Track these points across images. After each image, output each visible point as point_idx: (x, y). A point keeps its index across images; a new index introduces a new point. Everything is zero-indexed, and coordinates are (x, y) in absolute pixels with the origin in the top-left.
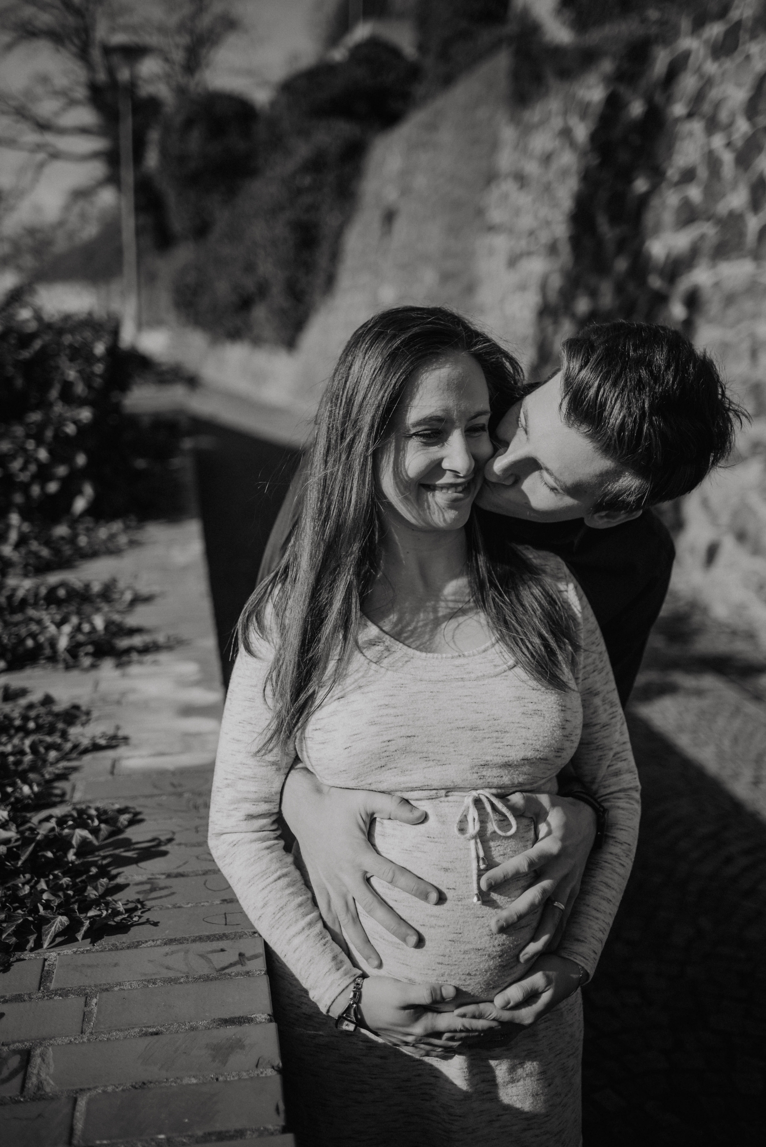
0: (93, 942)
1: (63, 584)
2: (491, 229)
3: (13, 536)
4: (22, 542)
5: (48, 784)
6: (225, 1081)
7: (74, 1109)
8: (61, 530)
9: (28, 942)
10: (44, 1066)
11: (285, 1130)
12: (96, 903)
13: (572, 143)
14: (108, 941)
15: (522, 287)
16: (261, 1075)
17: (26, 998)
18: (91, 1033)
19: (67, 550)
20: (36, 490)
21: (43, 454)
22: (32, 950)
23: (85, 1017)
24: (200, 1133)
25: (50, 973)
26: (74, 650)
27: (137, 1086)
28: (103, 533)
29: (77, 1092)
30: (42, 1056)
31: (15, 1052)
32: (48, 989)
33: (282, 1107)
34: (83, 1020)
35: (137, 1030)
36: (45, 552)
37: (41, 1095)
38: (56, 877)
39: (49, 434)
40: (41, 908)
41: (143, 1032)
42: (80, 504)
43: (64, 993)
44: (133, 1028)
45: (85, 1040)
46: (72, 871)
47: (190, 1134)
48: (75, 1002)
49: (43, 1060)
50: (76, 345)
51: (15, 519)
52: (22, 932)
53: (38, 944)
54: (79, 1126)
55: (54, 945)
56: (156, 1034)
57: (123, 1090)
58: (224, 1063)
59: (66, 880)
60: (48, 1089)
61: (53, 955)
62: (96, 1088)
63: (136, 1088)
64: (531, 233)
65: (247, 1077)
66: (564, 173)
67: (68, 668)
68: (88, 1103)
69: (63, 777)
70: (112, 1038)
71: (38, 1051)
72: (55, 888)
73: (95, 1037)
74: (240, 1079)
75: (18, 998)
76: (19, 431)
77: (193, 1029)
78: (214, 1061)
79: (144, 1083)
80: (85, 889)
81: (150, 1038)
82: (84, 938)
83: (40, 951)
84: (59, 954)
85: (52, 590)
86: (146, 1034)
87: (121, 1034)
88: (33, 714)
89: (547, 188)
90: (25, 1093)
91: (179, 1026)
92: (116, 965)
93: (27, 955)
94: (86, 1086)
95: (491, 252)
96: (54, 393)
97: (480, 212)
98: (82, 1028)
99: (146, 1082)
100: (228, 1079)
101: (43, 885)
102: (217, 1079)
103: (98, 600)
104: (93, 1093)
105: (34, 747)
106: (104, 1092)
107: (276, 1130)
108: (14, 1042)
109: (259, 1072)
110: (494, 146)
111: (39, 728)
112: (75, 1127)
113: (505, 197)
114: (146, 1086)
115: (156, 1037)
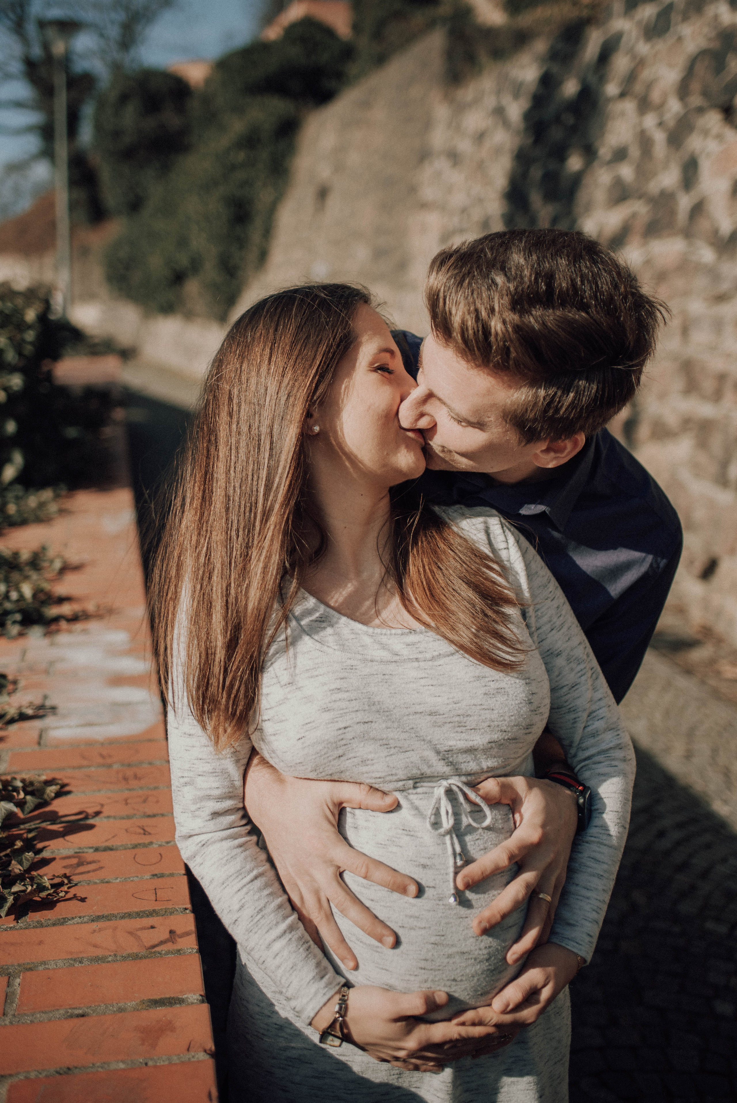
0: (17, 919)
2: (424, 206)
6: (155, 1066)
12: (21, 878)
13: (506, 123)
14: (34, 917)
16: (193, 1060)
18: (14, 1015)
23: (8, 998)
26: (1, 618)
27: (61, 1072)
28: (32, 501)
33: (215, 1093)
34: (6, 1001)
35: (62, 1012)
41: (69, 1014)
42: (9, 472)
44: (58, 1010)
45: (7, 1023)
50: (7, 312)
56: (83, 1016)
57: (47, 1077)
58: (154, 1046)
62: (18, 1074)
63: (60, 1074)
64: (464, 210)
65: (178, 1062)
66: (498, 151)
68: (9, 1091)
70: (35, 1021)
73: (17, 1019)
74: (170, 1063)
77: (121, 1010)
78: (143, 1044)
79: (69, 1069)
80: (9, 864)
81: (76, 1021)
82: (8, 914)
86: (71, 1016)
87: (45, 1017)
89: (480, 166)
91: (107, 1007)
92: (41, 943)
94: (7, 1072)
95: (424, 229)
97: (413, 189)
98: (4, 1009)
99: (70, 1067)
100: (158, 1064)
102: (146, 1064)
103: (27, 568)
104: (15, 1079)
106: (27, 1078)
109: (191, 1056)
110: (428, 125)
113: (438, 174)
114: (70, 1072)
115: (82, 1019)
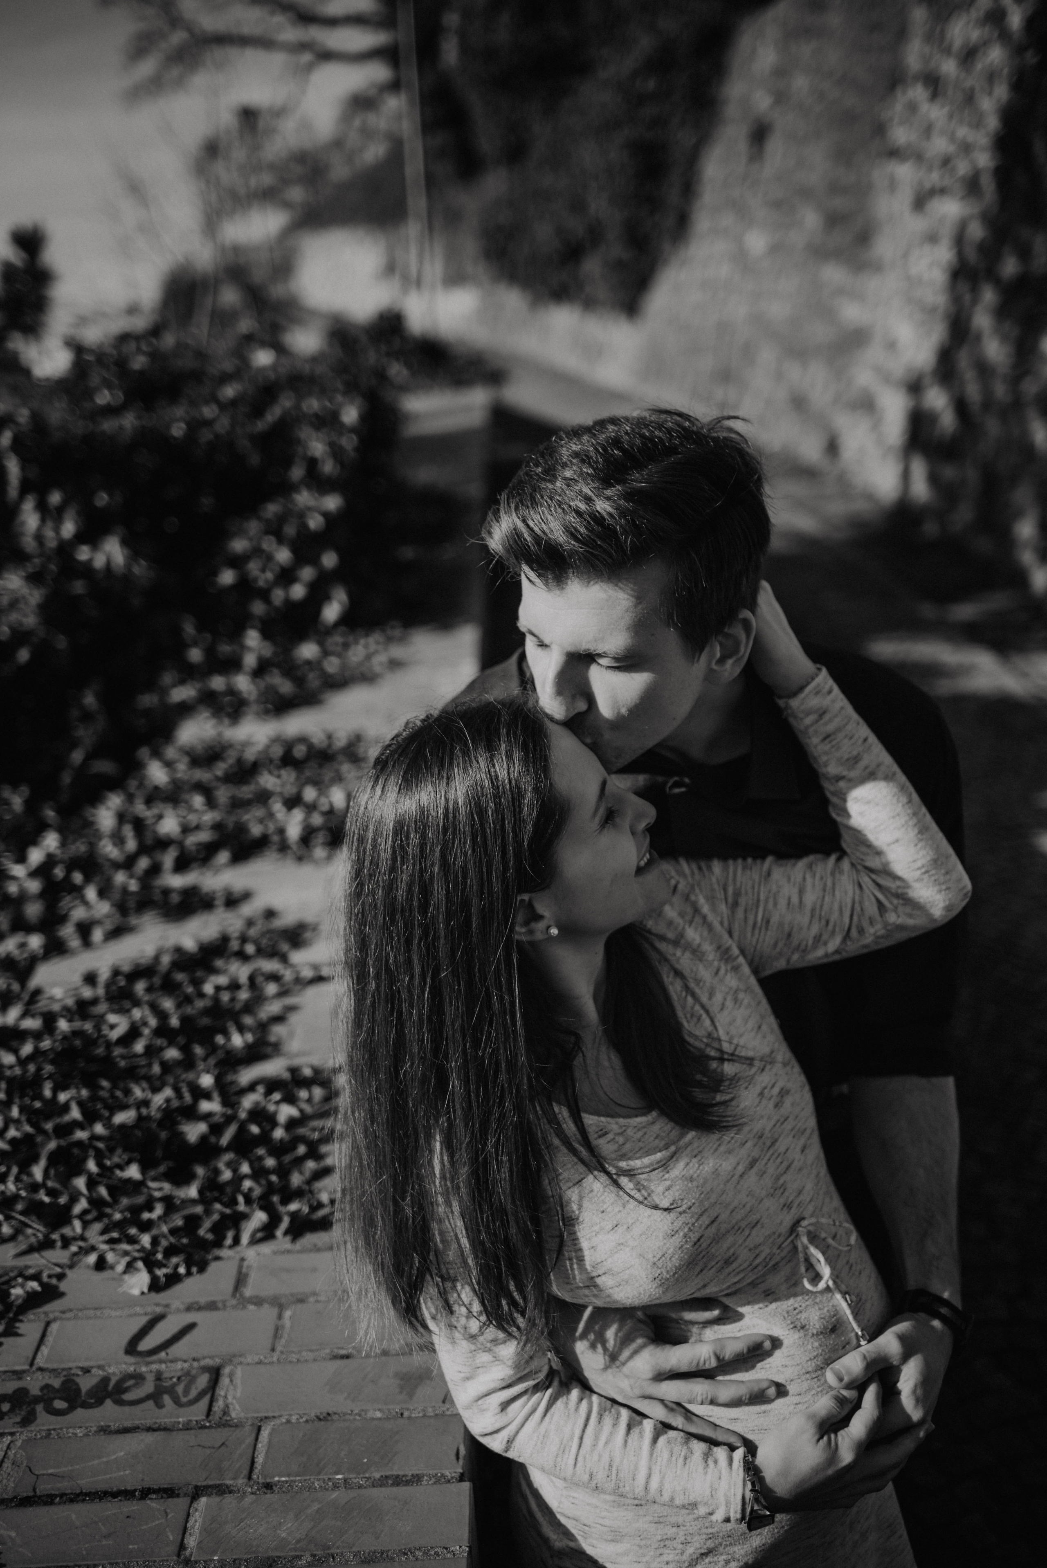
0: (294, 1240)
1: (303, 739)
2: (895, 153)
3: (250, 660)
4: (259, 672)
5: (263, 1027)
6: (409, 1418)
7: (257, 1439)
8: (308, 651)
9: (224, 1237)
10: (232, 1387)
11: (461, 1478)
12: (299, 1194)
13: (1004, 35)
14: (310, 1239)
15: (932, 238)
17: (220, 1305)
18: (282, 1352)
19: (313, 680)
20: (278, 596)
21: (283, 555)
22: (231, 1247)
23: (277, 1332)
24: (377, 1475)
25: (246, 1275)
26: (306, 839)
27: (321, 1417)
29: (261, 1420)
30: (231, 1376)
31: (205, 1369)
32: (241, 1295)
33: (463, 1451)
34: (275, 1336)
35: (328, 1351)
36: (286, 687)
37: (227, 1421)
38: (261, 1159)
39: (290, 530)
40: (241, 1199)
41: (334, 1354)
42: (332, 612)
43: (258, 1301)
44: (324, 1348)
45: (275, 1359)
46: (279, 1150)
47: (367, 1475)
48: (268, 1313)
49: (231, 1381)
50: (323, 412)
51: (253, 638)
52: (219, 1230)
53: (236, 1241)
54: (260, 1459)
55: (254, 1241)
56: (347, 1357)
57: (307, 1421)
58: (411, 1395)
59: (270, 1162)
60: (233, 1415)
61: (252, 1255)
62: (280, 1416)
63: (320, 1419)
64: (946, 162)
65: (432, 1414)
66: (991, 77)
67: (300, 859)
68: (270, 1434)
69: (279, 1019)
70: (302, 1359)
71: (226, 1370)
72: (259, 1173)
73: (284, 1357)
74: (424, 1416)
75: (212, 1306)
76: (253, 527)
77: (384, 1353)
78: (401, 1392)
79: (329, 1414)
80: (290, 1172)
81: (339, 1363)
82: (286, 1233)
83: (238, 1249)
84: (259, 1254)
85: (289, 745)
86: (336, 1357)
87: (311, 1356)
88: (253, 932)
89: (970, 98)
90: (211, 1418)
91: (371, 1348)
92: (314, 1270)
93: (224, 1253)
94: (271, 1414)
95: (893, 185)
96: (297, 473)
97: (880, 129)
98: (273, 1345)
99: (330, 1412)
100: (413, 1415)
101: (245, 1168)
102: (402, 1414)
104: (278, 1422)
105: (252, 979)
106: (288, 1421)
107: (452, 1478)
108: (204, 1358)
109: (445, 1409)
111: (261, 952)
112: (256, 1460)
113: (912, 107)
114: (329, 1418)
115: (345, 1361)
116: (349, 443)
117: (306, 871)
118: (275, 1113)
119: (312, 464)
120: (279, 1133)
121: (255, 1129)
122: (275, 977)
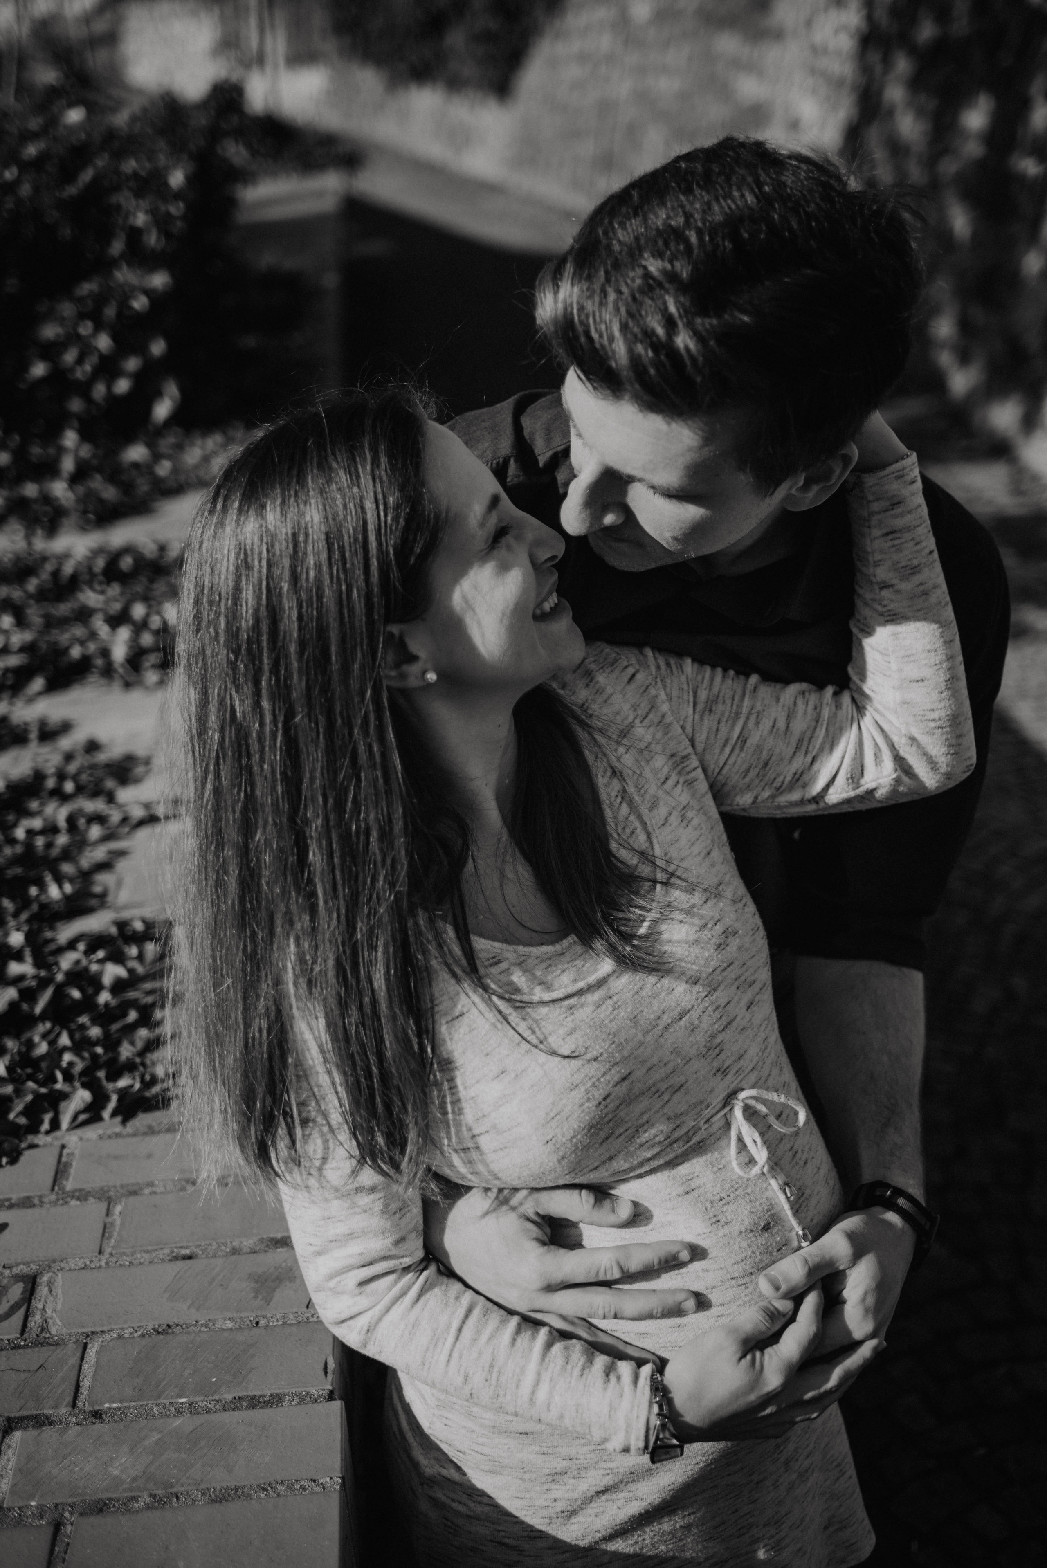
0: (124, 1122)
1: (128, 550)
3: (68, 465)
4: (77, 478)
5: (86, 876)
6: (266, 1327)
7: (82, 1359)
8: (136, 453)
9: (41, 1122)
10: (51, 1299)
11: (331, 1397)
12: (130, 1067)
14: (143, 1120)
16: (311, 1319)
17: (36, 1201)
18: (111, 1254)
19: (143, 486)
20: (99, 390)
21: (104, 342)
22: (47, 1133)
23: (106, 1230)
24: (229, 1397)
25: (67, 1165)
26: (135, 660)
27: (160, 1330)
28: (193, 454)
29: (88, 1336)
30: (50, 1285)
31: (18, 1278)
32: (62, 1189)
33: (332, 1365)
34: (103, 1235)
35: (167, 1251)
36: (110, 493)
37: (45, 1338)
38: (83, 1027)
39: (110, 312)
40: (59, 1076)
41: (174, 1254)
42: (162, 410)
43: (82, 1196)
44: (162, 1249)
45: (103, 1263)
46: (105, 1017)
47: (217, 1397)
48: (95, 1208)
49: (51, 1291)
50: (143, 174)
51: (70, 438)
52: (33, 1112)
53: (55, 1125)
54: (86, 1384)
55: (76, 1125)
56: (190, 1257)
57: (143, 1335)
58: (268, 1301)
59: (95, 1032)
60: (53, 1331)
61: (73, 1140)
62: (110, 1331)
63: (159, 1333)
65: (294, 1322)
67: (128, 685)
68: (98, 1353)
69: (105, 866)
70: (135, 1262)
71: (45, 1278)
72: (80, 1045)
73: (114, 1260)
74: (285, 1323)
75: (27, 1203)
76: (67, 309)
77: (235, 1251)
78: (255, 1297)
79: (169, 1326)
80: (118, 1043)
81: (180, 1264)
82: (114, 1114)
83: (58, 1134)
84: (81, 1139)
85: (114, 558)
86: (176, 1258)
87: (147, 1257)
88: (72, 768)
90: (26, 1335)
91: (219, 1246)
92: (150, 1156)
93: (41, 1139)
94: (99, 1329)
96: (117, 247)
98: (101, 1246)
99: (171, 1324)
100: (271, 1324)
101: (65, 1040)
102: (257, 1323)
104: (107, 1337)
105: (71, 820)
106: (120, 1336)
107: (320, 1397)
108: (18, 1265)
109: (309, 1315)
111: (80, 789)
112: (81, 1384)
114: (170, 1331)
115: (189, 1262)
116: (176, 209)
117: (136, 696)
118: (100, 974)
119: (134, 235)
120: (104, 997)
121: (76, 994)
122: (99, 819)
